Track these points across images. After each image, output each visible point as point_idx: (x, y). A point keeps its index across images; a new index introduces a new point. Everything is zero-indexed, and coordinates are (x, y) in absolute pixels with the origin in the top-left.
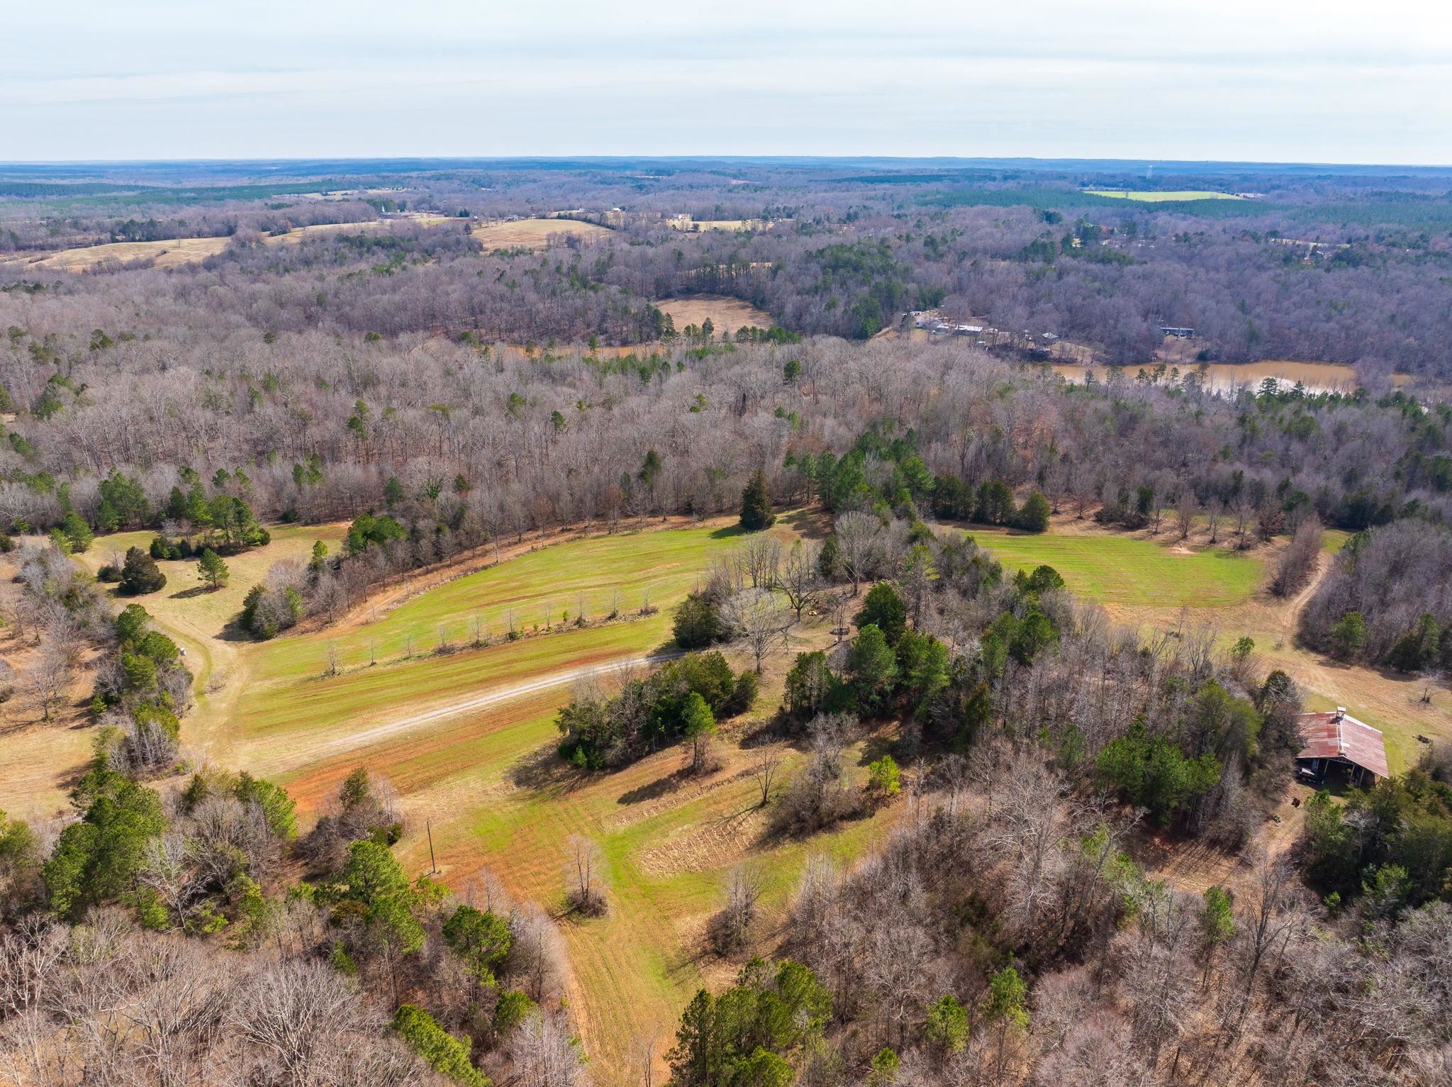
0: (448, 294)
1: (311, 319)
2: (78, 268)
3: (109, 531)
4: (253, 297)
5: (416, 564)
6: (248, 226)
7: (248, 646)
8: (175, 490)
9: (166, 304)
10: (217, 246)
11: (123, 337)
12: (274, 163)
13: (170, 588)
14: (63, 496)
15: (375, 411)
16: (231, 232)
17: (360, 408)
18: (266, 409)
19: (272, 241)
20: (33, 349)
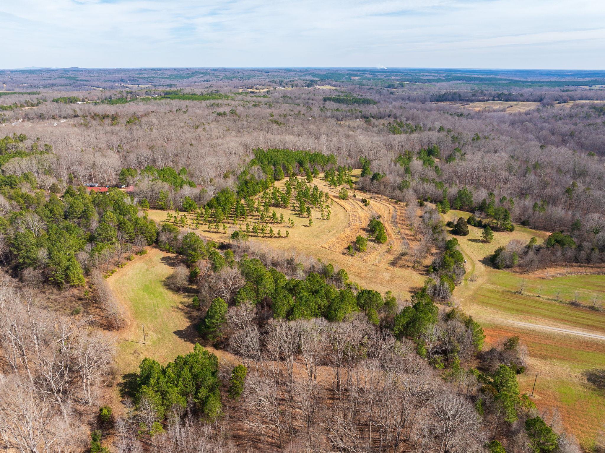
1: (564, 142)
2: (477, 109)
3: (456, 209)
4: (542, 129)
5: (576, 260)
6: (549, 99)
7: (490, 269)
8: (484, 200)
9: (505, 127)
10: (533, 106)
11: (485, 138)
12: (570, 72)
13: (469, 237)
14: (445, 192)
15: (580, 187)
16: (541, 100)
17: (574, 185)
18: (531, 177)
19: (558, 106)
20: (453, 137)
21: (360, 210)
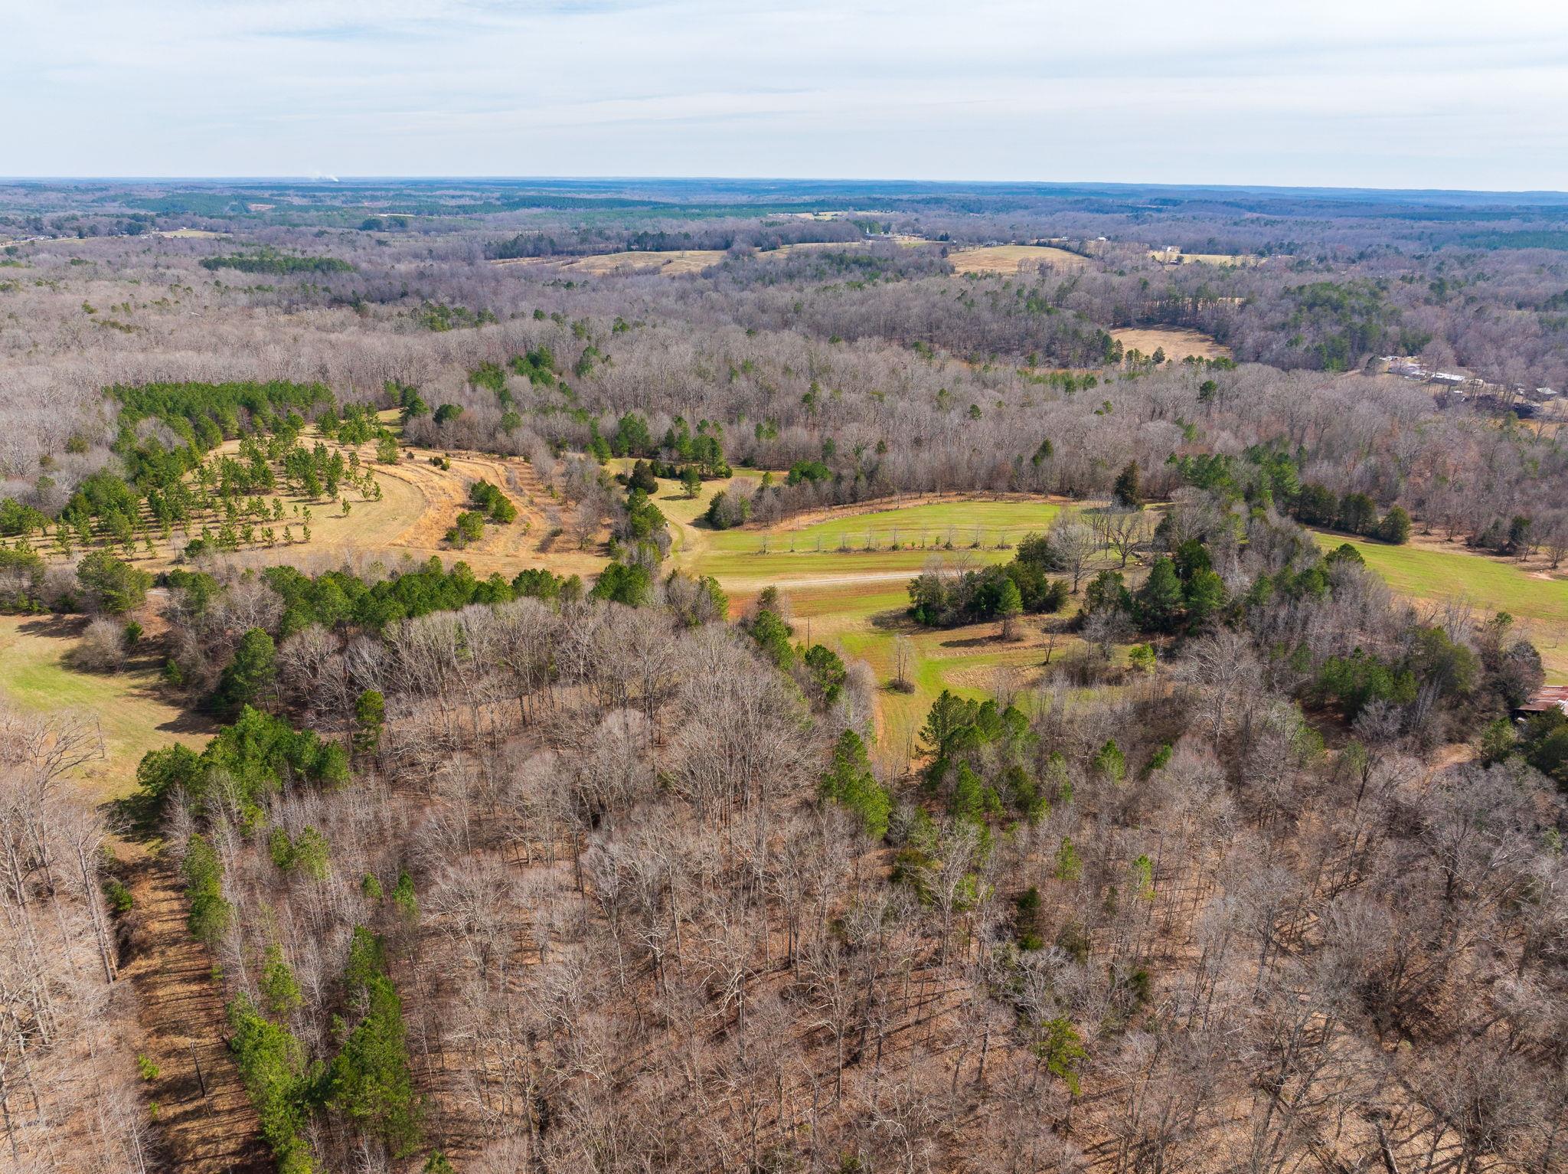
0: (909, 309)
1: (786, 324)
2: (599, 272)
3: (620, 456)
4: (741, 303)
5: (836, 501)
6: (743, 241)
7: (709, 532)
8: (670, 431)
9: (669, 303)
10: (715, 258)
11: (637, 324)
12: (774, 183)
13: (660, 493)
14: (593, 426)
15: (824, 392)
16: (727, 246)
17: (814, 389)
18: (741, 383)
19: (762, 256)
20: (574, 327)
21: (436, 478)
